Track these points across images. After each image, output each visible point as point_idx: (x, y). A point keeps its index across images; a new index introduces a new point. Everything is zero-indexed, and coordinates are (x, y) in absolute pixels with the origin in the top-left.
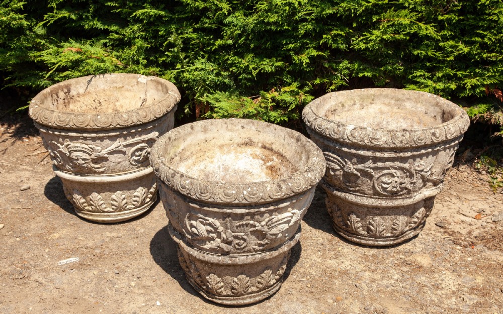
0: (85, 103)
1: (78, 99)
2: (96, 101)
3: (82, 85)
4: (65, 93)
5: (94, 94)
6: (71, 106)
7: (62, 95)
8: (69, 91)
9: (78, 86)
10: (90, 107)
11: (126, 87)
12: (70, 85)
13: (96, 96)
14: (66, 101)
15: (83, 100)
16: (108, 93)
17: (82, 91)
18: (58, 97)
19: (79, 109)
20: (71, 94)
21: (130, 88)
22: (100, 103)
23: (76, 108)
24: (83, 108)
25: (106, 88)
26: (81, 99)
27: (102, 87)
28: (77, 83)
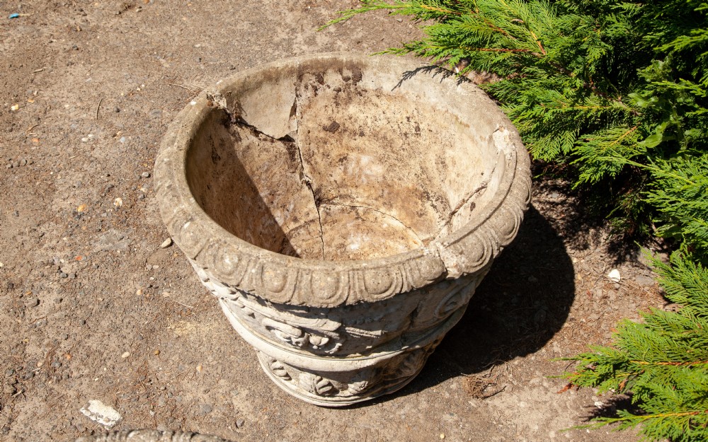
0: (388, 115)
1: (375, 100)
2: (412, 121)
3: (393, 76)
4: (346, 79)
5: (413, 106)
6: (352, 109)
7: (334, 79)
8: (358, 78)
9: (381, 74)
10: (396, 127)
11: (472, 130)
12: (365, 66)
13: (415, 111)
14: (342, 94)
15: (385, 107)
16: (440, 119)
17: (387, 87)
18: (321, 82)
19: (369, 121)
20: (360, 84)
21: (477, 138)
22: (418, 129)
23: (362, 116)
24: (379, 123)
25: (439, 107)
26: (383, 103)
27: (433, 100)
28: (382, 68)
